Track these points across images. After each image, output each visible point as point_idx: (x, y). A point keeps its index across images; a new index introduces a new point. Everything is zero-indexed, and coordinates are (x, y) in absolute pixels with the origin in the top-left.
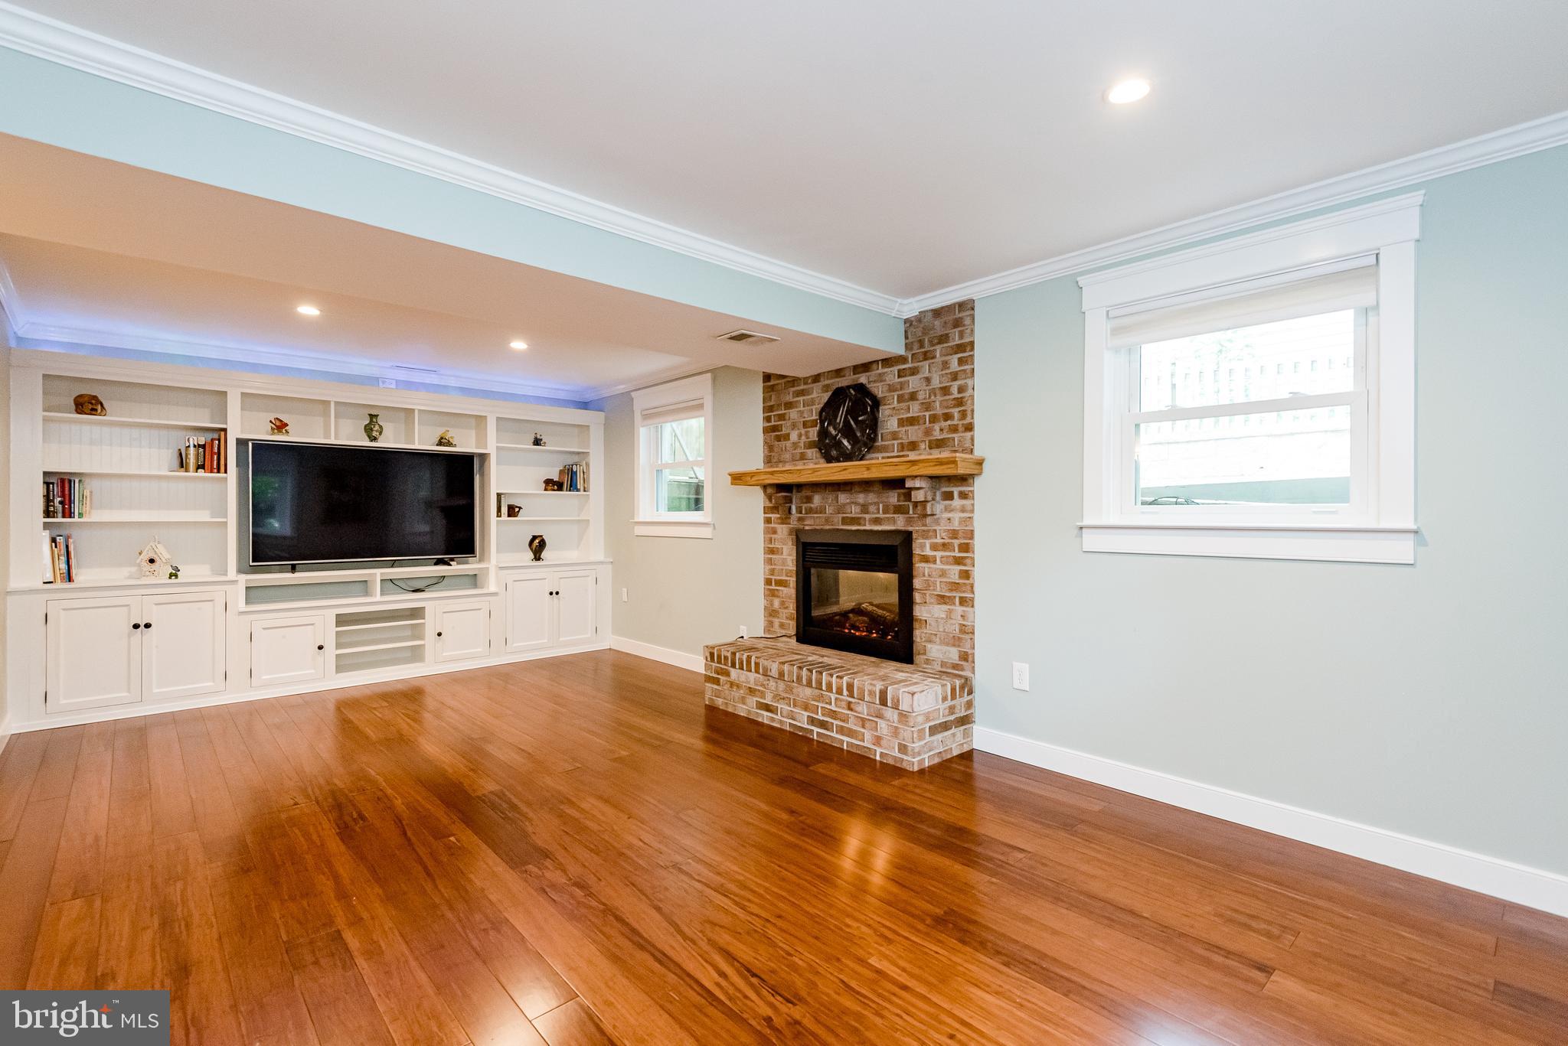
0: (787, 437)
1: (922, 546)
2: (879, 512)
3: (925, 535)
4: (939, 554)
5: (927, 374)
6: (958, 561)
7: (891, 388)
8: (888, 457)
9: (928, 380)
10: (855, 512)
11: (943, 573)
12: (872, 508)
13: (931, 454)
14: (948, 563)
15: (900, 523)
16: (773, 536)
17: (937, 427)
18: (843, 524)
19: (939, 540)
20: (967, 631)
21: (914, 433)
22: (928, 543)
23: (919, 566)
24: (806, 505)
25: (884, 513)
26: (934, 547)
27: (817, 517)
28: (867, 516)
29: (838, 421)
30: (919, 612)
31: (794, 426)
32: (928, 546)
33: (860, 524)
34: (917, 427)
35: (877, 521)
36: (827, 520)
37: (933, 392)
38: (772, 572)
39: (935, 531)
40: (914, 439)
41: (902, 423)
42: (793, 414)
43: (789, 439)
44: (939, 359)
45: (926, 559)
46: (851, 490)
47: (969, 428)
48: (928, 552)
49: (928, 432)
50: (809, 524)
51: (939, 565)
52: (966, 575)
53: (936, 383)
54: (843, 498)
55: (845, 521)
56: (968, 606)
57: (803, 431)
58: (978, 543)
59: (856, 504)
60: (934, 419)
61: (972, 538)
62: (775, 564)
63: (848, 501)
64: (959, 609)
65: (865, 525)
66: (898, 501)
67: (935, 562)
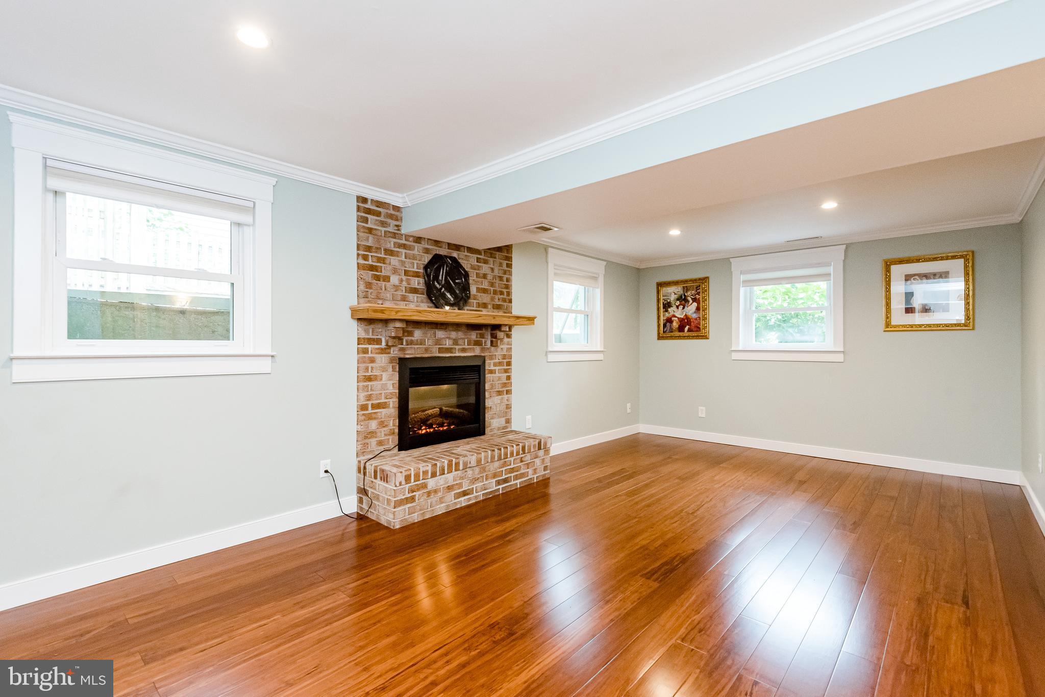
0: (387, 279)
1: (490, 364)
2: (465, 344)
3: (491, 358)
4: (497, 368)
5: (492, 266)
6: (506, 371)
7: (473, 267)
8: (471, 310)
9: (492, 270)
10: (448, 344)
11: (499, 378)
12: (460, 342)
13: (493, 312)
14: (501, 373)
15: (477, 351)
16: (370, 365)
17: (497, 297)
18: (439, 353)
19: (497, 361)
20: (508, 407)
21: (485, 298)
22: (492, 362)
23: (488, 376)
24: (406, 338)
25: (468, 345)
26: (495, 365)
27: (418, 348)
28: (457, 347)
29: (440, 278)
30: (488, 403)
31: (395, 271)
32: (492, 364)
33: (452, 353)
34: (487, 295)
35: (464, 350)
36: (426, 350)
37: (494, 277)
38: (369, 398)
39: (496, 355)
40: (485, 301)
41: (478, 290)
42: (394, 261)
43: (389, 281)
44: (498, 260)
45: (491, 372)
46: (446, 328)
47: (510, 301)
48: (492, 368)
49: (492, 299)
50: (410, 353)
51: (497, 375)
52: (509, 378)
53: (496, 272)
54: (440, 334)
55: (440, 350)
56: (509, 394)
57: (404, 278)
58: (513, 361)
59: (449, 338)
60: (495, 292)
61: (511, 359)
62: (373, 391)
63: (443, 336)
64: (506, 396)
65: (455, 353)
66: (477, 337)
67: (495, 373)
